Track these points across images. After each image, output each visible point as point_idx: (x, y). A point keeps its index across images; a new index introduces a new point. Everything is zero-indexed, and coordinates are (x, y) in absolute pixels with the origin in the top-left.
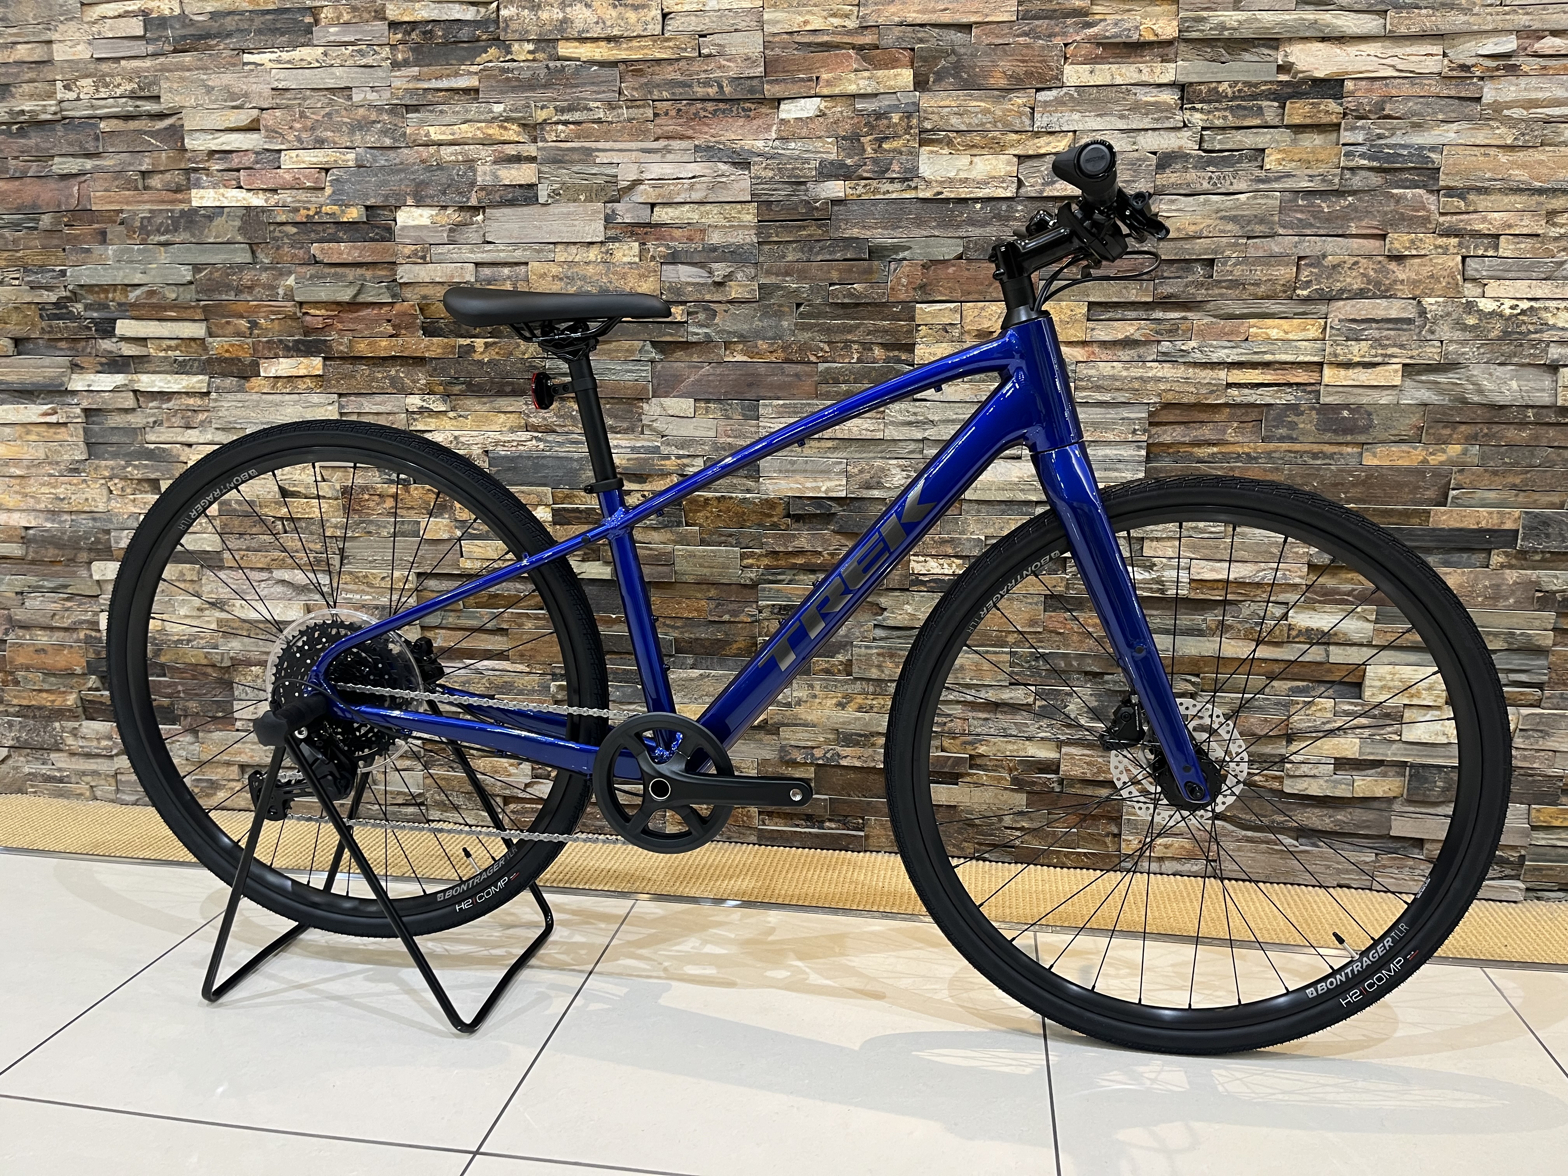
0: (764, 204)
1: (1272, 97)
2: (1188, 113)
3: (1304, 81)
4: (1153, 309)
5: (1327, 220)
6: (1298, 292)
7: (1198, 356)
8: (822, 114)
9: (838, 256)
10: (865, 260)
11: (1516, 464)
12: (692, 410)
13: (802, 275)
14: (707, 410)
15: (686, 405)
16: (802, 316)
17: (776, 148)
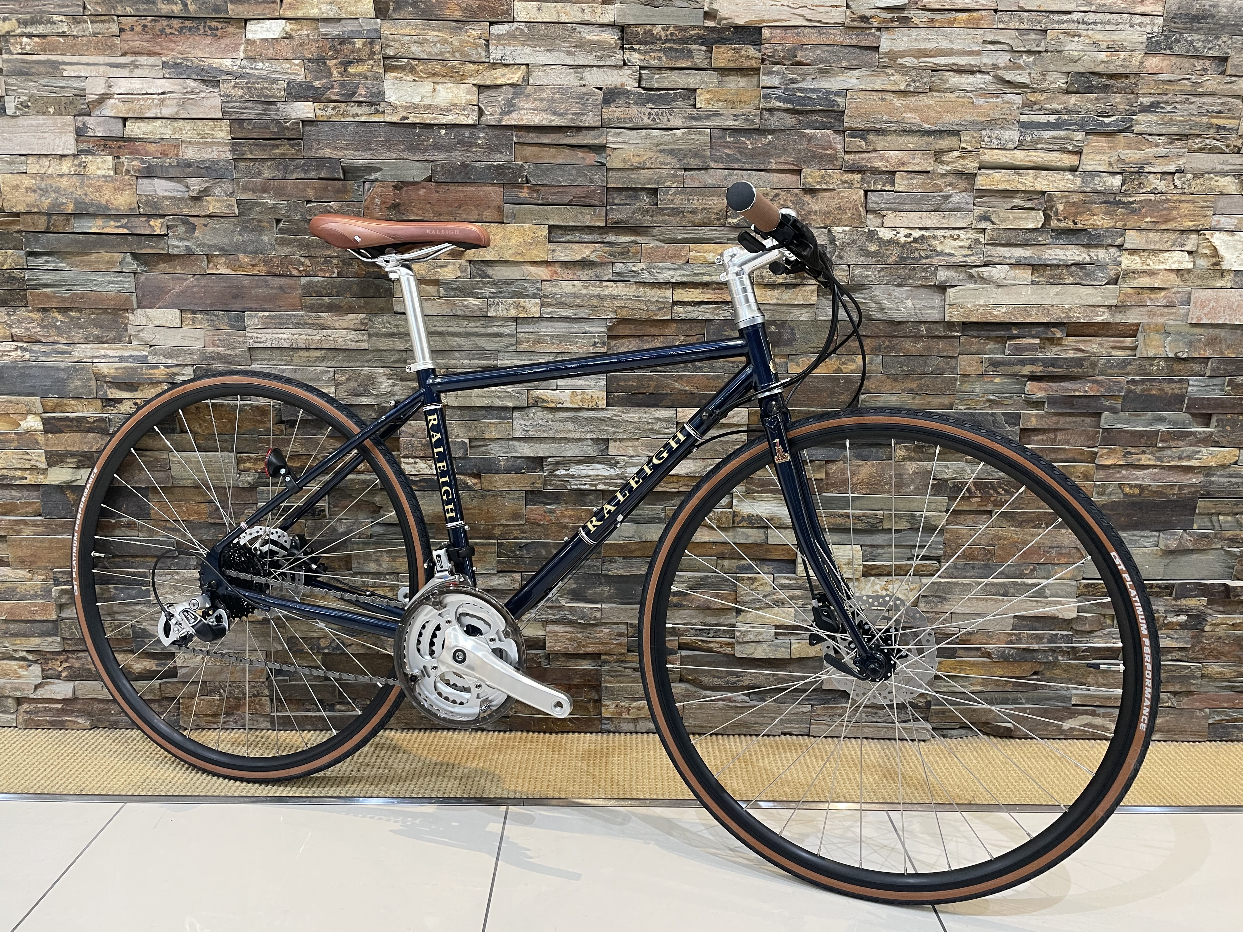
0: (236, 123)
1: (700, 41)
2: (627, 52)
3: (727, 28)
4: (607, 233)
5: (751, 155)
6: (730, 220)
7: (646, 277)
8: (289, 37)
9: (312, 174)
10: (340, 179)
11: (913, 371)
12: (178, 321)
13: (280, 193)
14: (194, 321)
15: (172, 316)
16: (282, 231)
17: (244, 68)
